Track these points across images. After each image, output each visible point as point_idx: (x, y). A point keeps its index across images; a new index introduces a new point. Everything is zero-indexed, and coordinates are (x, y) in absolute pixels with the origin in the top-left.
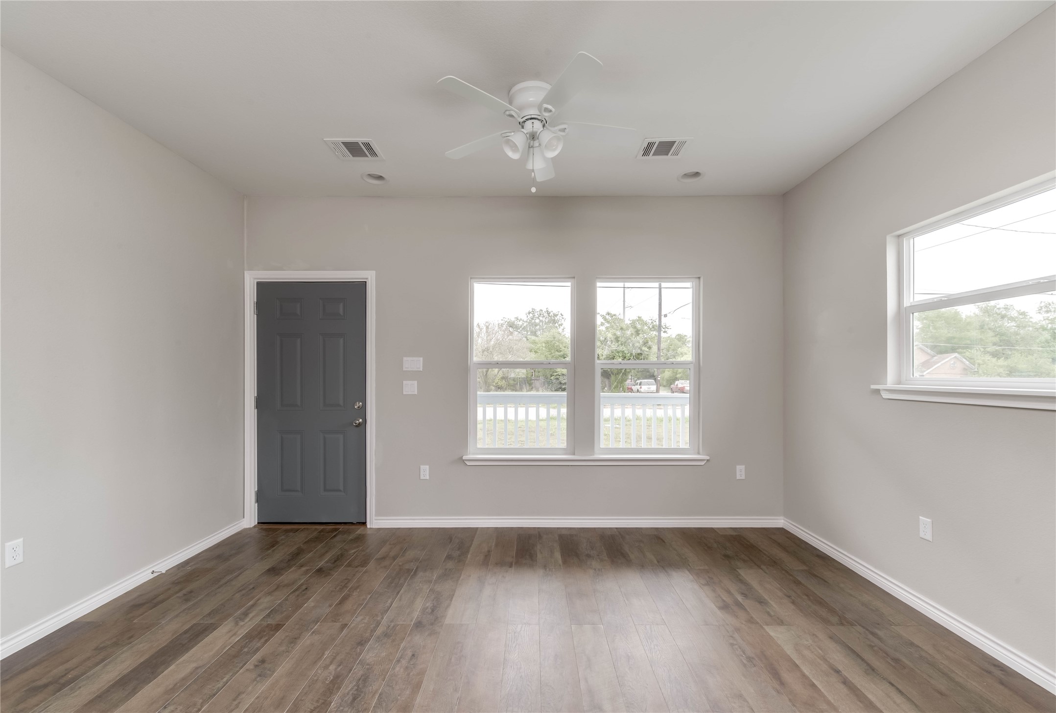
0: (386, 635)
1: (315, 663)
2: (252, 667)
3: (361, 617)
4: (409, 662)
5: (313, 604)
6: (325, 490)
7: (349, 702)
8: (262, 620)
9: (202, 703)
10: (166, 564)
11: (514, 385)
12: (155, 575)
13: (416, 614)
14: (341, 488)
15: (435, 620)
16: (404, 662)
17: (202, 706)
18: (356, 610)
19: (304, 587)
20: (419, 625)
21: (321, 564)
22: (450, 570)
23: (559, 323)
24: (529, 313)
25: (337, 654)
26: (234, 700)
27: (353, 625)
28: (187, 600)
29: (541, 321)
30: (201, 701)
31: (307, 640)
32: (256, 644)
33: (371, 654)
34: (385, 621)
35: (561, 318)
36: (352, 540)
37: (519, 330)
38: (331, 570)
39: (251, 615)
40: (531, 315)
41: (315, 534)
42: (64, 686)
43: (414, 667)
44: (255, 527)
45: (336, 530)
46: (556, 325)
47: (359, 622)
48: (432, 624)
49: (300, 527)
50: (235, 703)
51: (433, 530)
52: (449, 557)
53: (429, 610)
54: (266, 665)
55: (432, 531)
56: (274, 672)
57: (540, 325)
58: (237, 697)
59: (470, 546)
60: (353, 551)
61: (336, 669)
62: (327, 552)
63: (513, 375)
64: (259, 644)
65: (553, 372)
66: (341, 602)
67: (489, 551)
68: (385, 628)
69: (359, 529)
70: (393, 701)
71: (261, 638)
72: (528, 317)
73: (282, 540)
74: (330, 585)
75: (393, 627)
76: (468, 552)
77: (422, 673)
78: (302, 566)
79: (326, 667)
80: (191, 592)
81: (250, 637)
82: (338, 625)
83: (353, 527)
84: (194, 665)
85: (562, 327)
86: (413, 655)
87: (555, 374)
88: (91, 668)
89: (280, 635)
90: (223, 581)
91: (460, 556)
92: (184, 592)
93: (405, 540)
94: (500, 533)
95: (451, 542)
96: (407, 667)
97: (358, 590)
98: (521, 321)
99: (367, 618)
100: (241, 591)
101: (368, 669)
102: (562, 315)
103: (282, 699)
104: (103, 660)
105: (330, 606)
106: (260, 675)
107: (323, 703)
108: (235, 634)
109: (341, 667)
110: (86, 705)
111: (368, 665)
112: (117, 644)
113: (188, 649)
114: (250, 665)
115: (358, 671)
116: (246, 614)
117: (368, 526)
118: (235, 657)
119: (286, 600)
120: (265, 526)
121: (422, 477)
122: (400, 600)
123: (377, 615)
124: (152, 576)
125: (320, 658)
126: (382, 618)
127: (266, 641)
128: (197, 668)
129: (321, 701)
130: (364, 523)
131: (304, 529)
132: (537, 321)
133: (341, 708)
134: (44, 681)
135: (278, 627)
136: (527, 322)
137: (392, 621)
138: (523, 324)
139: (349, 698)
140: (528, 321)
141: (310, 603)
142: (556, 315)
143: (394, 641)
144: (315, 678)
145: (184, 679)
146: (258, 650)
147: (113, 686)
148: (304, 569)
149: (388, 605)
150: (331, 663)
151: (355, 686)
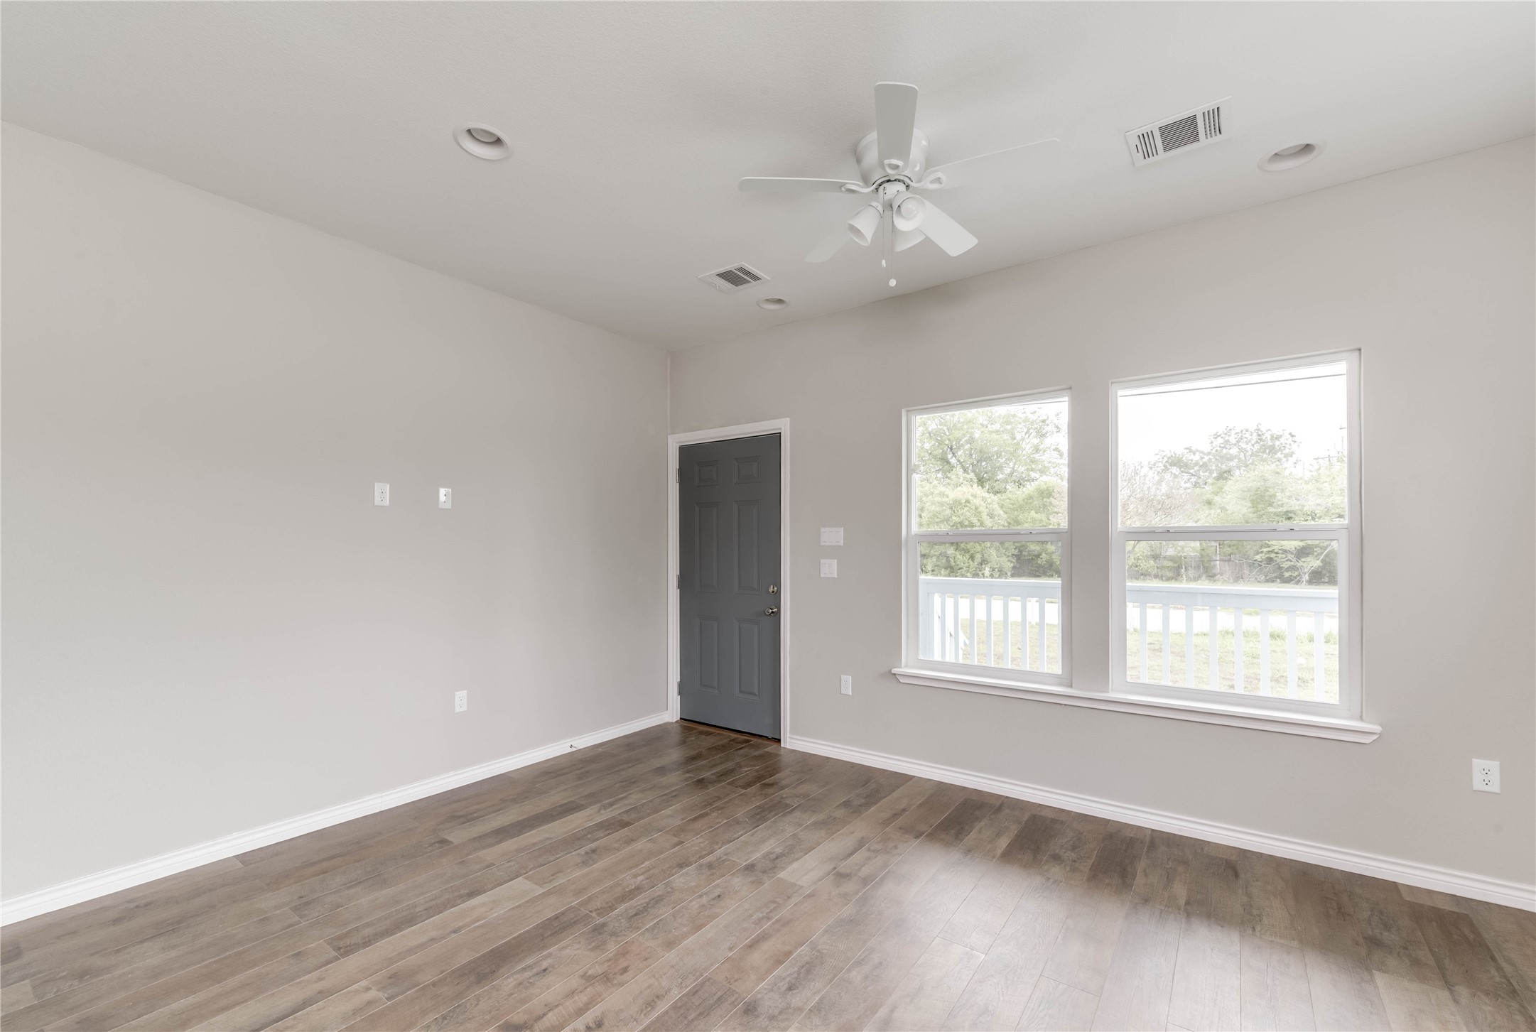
0: (710, 866)
1: (631, 868)
2: (583, 853)
3: (701, 840)
4: (710, 901)
5: (670, 813)
6: (741, 691)
7: (630, 915)
8: (620, 814)
9: (532, 868)
10: (585, 741)
11: (1176, 569)
12: (574, 749)
13: (756, 856)
14: (756, 692)
15: (770, 869)
16: (705, 899)
17: (530, 870)
18: (703, 831)
19: (674, 794)
20: (750, 868)
21: (707, 774)
22: (835, 818)
23: (1287, 451)
24: (1216, 436)
25: (654, 867)
26: (553, 875)
27: (688, 845)
28: (580, 778)
29: (1241, 450)
30: (532, 866)
31: (641, 844)
32: (600, 834)
33: (680, 879)
34: (719, 852)
35: (1289, 441)
36: (755, 756)
37: (1192, 471)
38: (710, 783)
39: (615, 807)
40: (1220, 440)
41: (725, 741)
42: (468, 821)
43: (710, 908)
44: (676, 722)
45: (748, 741)
46: (1279, 455)
47: (695, 843)
48: (764, 872)
49: (715, 731)
50: (552, 878)
51: (853, 765)
52: (846, 804)
53: (773, 856)
54: (594, 856)
55: (852, 767)
56: (595, 863)
57: (1239, 459)
58: (556, 874)
59: (885, 797)
60: (746, 769)
61: (642, 881)
62: (721, 763)
63: (1171, 552)
64: (602, 835)
65: (1261, 547)
66: (695, 819)
67: (904, 810)
68: (715, 859)
69: (771, 745)
70: (666, 932)
71: (608, 830)
72: (1214, 444)
73: (691, 741)
74: (698, 799)
75: (723, 860)
76: (875, 804)
77: (712, 917)
78: (688, 772)
79: (636, 876)
80: (587, 772)
81: (600, 826)
82: (676, 840)
83: (766, 742)
84: (548, 835)
85: (1292, 460)
86: (719, 896)
87: (1265, 550)
88: (490, 813)
89: (623, 832)
90: (617, 769)
91: (860, 806)
92: (583, 770)
93: (811, 770)
94: (942, 790)
95: (864, 786)
96: (703, 906)
97: (720, 812)
98: (1198, 453)
99: (707, 842)
100: (623, 782)
101: (669, 892)
102: (1292, 436)
103: (584, 889)
104: (500, 810)
105: (683, 819)
106: (583, 862)
107: (610, 907)
108: (590, 820)
109: (648, 881)
110: (469, 840)
111: (672, 888)
112: (515, 801)
113: (555, 820)
114: (582, 851)
115: (659, 890)
116: (611, 804)
117: (782, 745)
118: (579, 839)
119: (651, 801)
120: (686, 724)
121: (843, 692)
122: (752, 835)
123: (717, 843)
124: (570, 750)
125: (637, 866)
126: (720, 848)
127: (609, 834)
128: (548, 839)
129: (610, 904)
130: (779, 741)
131: (719, 734)
132: (1234, 451)
133: (620, 918)
134: (461, 813)
135: (626, 824)
136: (1209, 453)
137: (726, 855)
138: (1202, 458)
139: (634, 911)
140: (1214, 451)
141: (668, 811)
142: (1278, 438)
143: (712, 874)
144: (621, 882)
145: (534, 844)
146: (598, 839)
147: (489, 833)
148: (688, 775)
149: (736, 836)
150: (643, 874)
151: (646, 903)
